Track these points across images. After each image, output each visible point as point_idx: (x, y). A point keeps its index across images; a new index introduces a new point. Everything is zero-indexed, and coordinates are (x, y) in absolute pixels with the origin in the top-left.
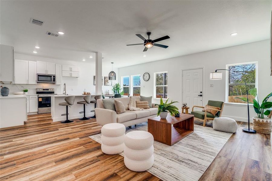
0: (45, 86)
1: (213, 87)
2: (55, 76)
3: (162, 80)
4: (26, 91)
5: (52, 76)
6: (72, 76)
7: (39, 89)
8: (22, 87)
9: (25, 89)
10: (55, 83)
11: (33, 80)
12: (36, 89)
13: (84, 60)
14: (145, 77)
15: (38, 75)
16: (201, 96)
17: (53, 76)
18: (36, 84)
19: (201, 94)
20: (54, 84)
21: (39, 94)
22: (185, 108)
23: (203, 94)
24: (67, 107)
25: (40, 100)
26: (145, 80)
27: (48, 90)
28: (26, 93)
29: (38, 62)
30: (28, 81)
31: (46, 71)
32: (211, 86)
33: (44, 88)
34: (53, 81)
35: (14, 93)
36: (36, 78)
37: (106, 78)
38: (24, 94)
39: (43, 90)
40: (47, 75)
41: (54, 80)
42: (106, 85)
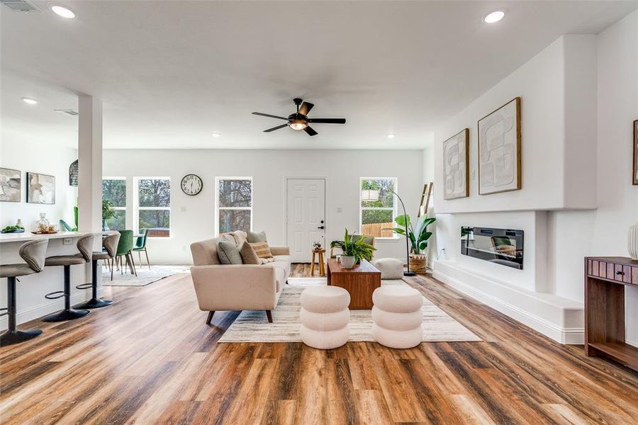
1: (341, 212)
3: (234, 194)
14: (188, 185)
16: (322, 228)
19: (323, 225)
22: (317, 252)
23: (327, 224)
26: (186, 191)
32: (338, 211)
37: (34, 177)
42: (34, 200)
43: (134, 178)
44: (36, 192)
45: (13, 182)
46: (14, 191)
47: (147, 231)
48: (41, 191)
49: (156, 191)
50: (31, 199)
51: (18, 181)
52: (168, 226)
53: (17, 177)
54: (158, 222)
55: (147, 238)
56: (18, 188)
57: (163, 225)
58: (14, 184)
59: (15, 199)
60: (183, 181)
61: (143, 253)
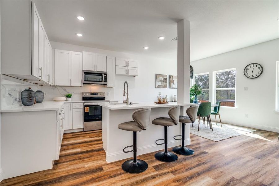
0: (94, 89)
2: (106, 74)
4: (69, 96)
5: (103, 74)
6: (129, 74)
7: (86, 93)
8: (65, 90)
9: (68, 94)
10: (106, 84)
11: (78, 81)
12: (83, 93)
13: (146, 48)
14: (249, 72)
15: (85, 73)
17: (105, 74)
18: (82, 85)
20: (105, 87)
21: (85, 101)
24: (135, 134)
25: (87, 110)
27: (97, 94)
28: (70, 99)
29: (84, 53)
30: (71, 81)
31: (95, 66)
33: (93, 92)
34: (104, 82)
35: (55, 100)
36: (81, 77)
37: (171, 77)
38: (67, 100)
39: (92, 94)
40: (97, 72)
41: (105, 80)
42: (171, 87)
43: (213, 72)
44: (172, 83)
45: (164, 80)
46: (165, 84)
47: (220, 103)
48: (174, 83)
49: (226, 82)
50: (171, 86)
51: (166, 79)
52: (234, 99)
53: (165, 78)
54: (228, 97)
55: (221, 107)
56: (166, 82)
57: (230, 98)
58: (165, 81)
59: (165, 87)
60: (246, 69)
61: (217, 116)
